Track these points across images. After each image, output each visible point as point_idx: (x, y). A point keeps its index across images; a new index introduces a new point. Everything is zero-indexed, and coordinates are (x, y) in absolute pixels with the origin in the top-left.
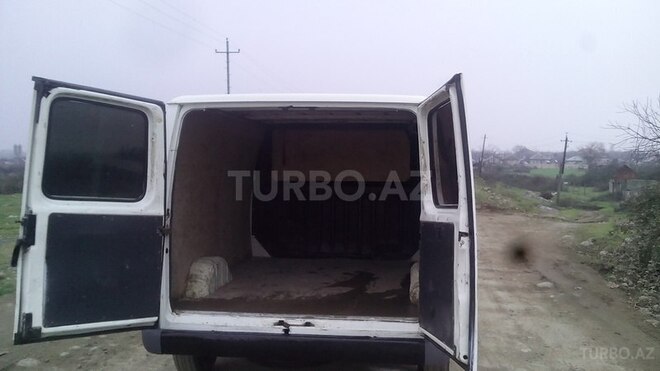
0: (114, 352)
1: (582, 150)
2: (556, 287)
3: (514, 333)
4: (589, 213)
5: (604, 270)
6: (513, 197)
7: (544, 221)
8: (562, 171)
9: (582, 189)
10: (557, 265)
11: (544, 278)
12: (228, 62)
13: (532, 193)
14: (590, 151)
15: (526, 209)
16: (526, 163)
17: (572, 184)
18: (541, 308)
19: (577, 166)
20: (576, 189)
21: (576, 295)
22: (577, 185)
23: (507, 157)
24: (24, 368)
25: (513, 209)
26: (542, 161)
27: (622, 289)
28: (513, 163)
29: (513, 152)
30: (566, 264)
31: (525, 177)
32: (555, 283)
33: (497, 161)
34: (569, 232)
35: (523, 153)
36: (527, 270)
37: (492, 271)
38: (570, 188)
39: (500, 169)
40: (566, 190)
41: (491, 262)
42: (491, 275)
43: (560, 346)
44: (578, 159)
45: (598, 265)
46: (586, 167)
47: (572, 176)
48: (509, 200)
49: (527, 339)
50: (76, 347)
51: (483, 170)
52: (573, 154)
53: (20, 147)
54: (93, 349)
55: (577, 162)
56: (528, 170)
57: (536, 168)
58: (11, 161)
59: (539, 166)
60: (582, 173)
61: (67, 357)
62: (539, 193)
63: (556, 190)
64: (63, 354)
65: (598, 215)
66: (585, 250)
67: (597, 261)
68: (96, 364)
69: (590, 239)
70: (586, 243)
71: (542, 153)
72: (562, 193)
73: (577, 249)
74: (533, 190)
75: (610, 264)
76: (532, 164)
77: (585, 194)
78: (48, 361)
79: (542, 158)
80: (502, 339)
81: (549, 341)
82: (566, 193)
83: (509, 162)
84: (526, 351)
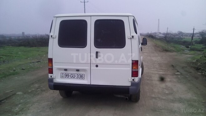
0: (44, 91)
1: (200, 32)
2: (181, 74)
3: (165, 87)
4: (199, 52)
5: (198, 69)
6: (174, 47)
7: (183, 54)
8: (192, 39)
9: (199, 45)
10: (183, 67)
11: (178, 71)
12: (85, 5)
13: (183, 46)
14: (203, 32)
15: (178, 51)
16: (181, 37)
17: (196, 43)
18: (175, 80)
19: (198, 37)
20: (197, 45)
21: (187, 76)
22: (197, 44)
23: (175, 35)
24: (18, 95)
25: (174, 51)
26: (187, 36)
27: (203, 75)
28: (177, 37)
29: (177, 33)
30: (186, 67)
31: (181, 41)
32: (181, 73)
33: (172, 36)
34: (190, 58)
35: (181, 33)
36: (173, 69)
37: (162, 69)
38: (195, 44)
39: (173, 38)
40: (194, 45)
41: (162, 67)
42: (161, 70)
43: (178, 91)
44: (199, 35)
45: (196, 67)
46: (201, 38)
47: (196, 41)
48: (173, 48)
49: (168, 89)
50: (33, 89)
51: (167, 39)
52: (197, 33)
53: (24, 33)
54: (38, 90)
55: (198, 36)
56: (182, 39)
57: (185, 38)
58: (21, 37)
59: (186, 37)
60: (200, 40)
61: (31, 92)
62: (185, 46)
63: (190, 45)
64: (30, 91)
65: (202, 53)
66: (193, 63)
67: (196, 66)
68: (38, 94)
69: (196, 60)
70: (194, 61)
71: (187, 33)
72: (192, 46)
73: (191, 63)
74: (183, 45)
75: (200, 67)
76: (183, 37)
77: (200, 47)
78: (25, 93)
79: (187, 35)
80: (160, 89)
81: (175, 89)
82: (194, 46)
83: (176, 36)
84: (167, 92)
